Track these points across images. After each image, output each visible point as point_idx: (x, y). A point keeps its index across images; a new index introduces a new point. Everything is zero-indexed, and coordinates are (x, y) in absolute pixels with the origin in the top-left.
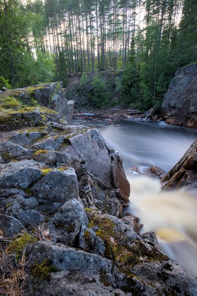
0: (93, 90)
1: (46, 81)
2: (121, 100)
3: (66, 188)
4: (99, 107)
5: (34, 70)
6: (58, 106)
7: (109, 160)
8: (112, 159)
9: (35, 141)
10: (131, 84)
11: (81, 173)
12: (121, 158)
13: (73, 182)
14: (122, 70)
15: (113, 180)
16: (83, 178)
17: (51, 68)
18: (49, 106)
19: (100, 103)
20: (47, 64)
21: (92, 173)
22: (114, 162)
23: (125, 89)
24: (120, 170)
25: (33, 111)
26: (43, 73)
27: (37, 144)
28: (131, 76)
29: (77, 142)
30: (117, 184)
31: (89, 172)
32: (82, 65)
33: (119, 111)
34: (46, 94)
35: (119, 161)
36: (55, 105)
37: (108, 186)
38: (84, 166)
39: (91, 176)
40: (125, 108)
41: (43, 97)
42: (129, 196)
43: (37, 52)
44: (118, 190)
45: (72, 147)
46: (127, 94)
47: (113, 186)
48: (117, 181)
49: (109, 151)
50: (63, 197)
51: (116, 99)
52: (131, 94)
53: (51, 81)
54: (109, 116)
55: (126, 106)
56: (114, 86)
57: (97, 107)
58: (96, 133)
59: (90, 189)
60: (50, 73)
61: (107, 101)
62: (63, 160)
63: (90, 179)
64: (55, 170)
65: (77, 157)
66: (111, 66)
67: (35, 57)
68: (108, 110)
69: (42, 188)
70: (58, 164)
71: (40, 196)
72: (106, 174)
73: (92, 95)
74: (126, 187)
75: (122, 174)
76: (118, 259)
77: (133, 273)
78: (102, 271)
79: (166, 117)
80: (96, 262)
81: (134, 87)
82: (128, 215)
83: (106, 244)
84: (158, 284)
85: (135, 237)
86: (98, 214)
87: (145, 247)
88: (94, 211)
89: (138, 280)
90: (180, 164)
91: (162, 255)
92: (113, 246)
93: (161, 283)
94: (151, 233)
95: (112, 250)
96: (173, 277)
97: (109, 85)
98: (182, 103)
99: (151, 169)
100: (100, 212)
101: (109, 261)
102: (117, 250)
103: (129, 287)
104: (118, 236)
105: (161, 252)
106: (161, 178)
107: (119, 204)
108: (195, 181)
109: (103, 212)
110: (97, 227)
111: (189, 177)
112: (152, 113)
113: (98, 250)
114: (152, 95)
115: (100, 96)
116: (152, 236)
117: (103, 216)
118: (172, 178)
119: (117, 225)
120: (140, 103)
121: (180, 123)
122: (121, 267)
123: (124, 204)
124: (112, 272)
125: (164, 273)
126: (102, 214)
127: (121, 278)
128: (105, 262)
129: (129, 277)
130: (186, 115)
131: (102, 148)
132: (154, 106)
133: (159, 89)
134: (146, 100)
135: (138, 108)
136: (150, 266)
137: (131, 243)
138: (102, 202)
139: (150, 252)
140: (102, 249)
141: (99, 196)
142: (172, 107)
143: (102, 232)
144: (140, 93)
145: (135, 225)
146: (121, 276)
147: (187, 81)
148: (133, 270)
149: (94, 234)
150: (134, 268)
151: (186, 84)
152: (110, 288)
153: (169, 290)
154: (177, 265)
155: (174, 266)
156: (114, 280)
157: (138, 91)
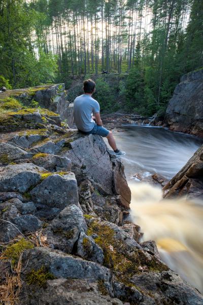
1: (48, 82)
2: (124, 105)
3: (65, 193)
5: (35, 70)
6: (60, 108)
7: (111, 166)
8: (114, 164)
9: (34, 143)
10: (136, 88)
11: (81, 178)
12: (123, 164)
13: (73, 188)
14: (126, 74)
15: (114, 187)
16: (83, 183)
17: (54, 69)
18: (50, 108)
19: (103, 107)
20: (49, 64)
21: (92, 178)
22: (115, 168)
23: (129, 93)
24: (122, 176)
25: (34, 113)
26: (45, 74)
27: (37, 147)
28: (135, 81)
29: (78, 146)
30: (118, 191)
31: (90, 178)
32: (86, 67)
33: (122, 116)
34: (47, 96)
35: (121, 167)
36: (56, 107)
37: (108, 192)
38: (84, 171)
39: (91, 182)
40: (128, 112)
41: (45, 98)
42: (130, 203)
43: (40, 52)
44: (118, 197)
45: (73, 151)
46: (130, 98)
47: (114, 193)
48: (118, 188)
49: (110, 157)
50: (62, 203)
51: (119, 104)
52: (135, 99)
53: (53, 82)
54: (112, 120)
55: (130, 111)
56: (118, 90)
59: (90, 195)
60: (53, 74)
61: (110, 105)
62: (63, 164)
63: (90, 184)
64: (55, 174)
65: (77, 162)
66: (115, 69)
67: (38, 57)
68: (111, 114)
69: (41, 192)
70: (57, 168)
71: (39, 200)
72: (107, 180)
74: (127, 194)
75: (124, 181)
76: (116, 267)
77: (131, 282)
78: (100, 279)
79: (170, 123)
80: (94, 270)
81: (138, 92)
82: (128, 222)
83: (105, 251)
84: (157, 295)
85: (135, 245)
86: (98, 221)
87: (144, 256)
88: (93, 218)
89: (136, 290)
90: (183, 172)
91: (161, 264)
92: (112, 254)
93: (160, 294)
94: (151, 242)
95: (110, 258)
96: (173, 287)
97: (113, 89)
98: (186, 109)
99: (153, 177)
100: (99, 219)
101: (108, 269)
102: (116, 258)
103: (127, 297)
104: (118, 244)
105: (161, 261)
106: (163, 186)
107: (119, 211)
108: (197, 190)
109: (103, 219)
110: (96, 235)
111: (192, 186)
112: (156, 118)
113: (96, 258)
114: (156, 100)
115: (103, 99)
116: (152, 245)
117: (102, 223)
118: (174, 187)
119: (117, 233)
120: (144, 108)
121: (184, 130)
122: (120, 276)
123: (124, 211)
124: (110, 281)
125: (163, 283)
126: (102, 221)
127: (119, 288)
128: (103, 270)
129: (127, 286)
130: (190, 122)
131: (103, 153)
132: (158, 112)
133: (164, 94)
134: (150, 105)
135: (141, 113)
136: (149, 276)
137: (130, 252)
138: (102, 209)
139: (150, 261)
140: (101, 257)
141: (99, 202)
142: (176, 113)
143: (101, 240)
144: (144, 98)
145: (135, 233)
146: (120, 285)
147: (193, 87)
148: (131, 279)
149: (93, 241)
150: (133, 278)
151: (191, 90)
152: (108, 297)
153: (168, 300)
154: (177, 275)
155: (174, 276)
156: (112, 289)
157: (142, 96)
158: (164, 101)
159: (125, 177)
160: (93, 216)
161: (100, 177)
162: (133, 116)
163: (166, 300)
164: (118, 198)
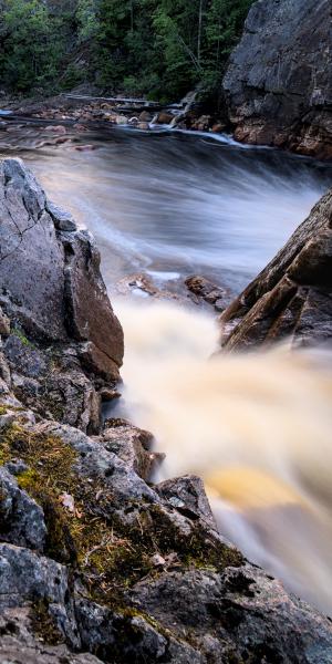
0: (8, 35)
2: (96, 69)
4: (26, 90)
7: (60, 255)
8: (68, 249)
10: (128, 18)
12: (97, 248)
15: (71, 316)
19: (32, 77)
21: (5, 293)
22: (73, 258)
23: (108, 33)
24: (93, 285)
30: (84, 329)
33: (88, 103)
35: (89, 256)
37: (54, 335)
40: (107, 91)
42: (120, 365)
44: (86, 347)
46: (113, 49)
47: (72, 335)
48: (83, 319)
49: (57, 226)
51: (79, 66)
52: (125, 51)
54: (58, 117)
55: (112, 86)
56: (74, 25)
57: (20, 89)
58: (18, 169)
61: (52, 71)
68: (54, 99)
72: (48, 298)
73: (6, 51)
74: (111, 337)
75: (100, 297)
76: (85, 559)
77: (132, 604)
78: (37, 598)
79: (235, 120)
80: (17, 569)
81: (135, 28)
82: (116, 423)
83: (50, 513)
84: (210, 640)
85: (140, 492)
86: (25, 420)
87: (169, 523)
88: (10, 413)
89: (147, 627)
90: (279, 267)
91: (221, 547)
92: (70, 519)
93: (221, 636)
94: (188, 481)
95: (66, 531)
96: (258, 614)
97: (59, 21)
98: (283, 76)
99: (188, 283)
100: (30, 414)
101: (59, 566)
102: (85, 532)
103: (121, 648)
104: (88, 489)
105: (221, 538)
106: (218, 310)
107: (90, 389)
108: (325, 320)
109: (41, 415)
110: (20, 462)
111: (306, 306)
112: (192, 107)
113: (23, 533)
114: (190, 53)
115: (30, 54)
116: (190, 490)
117: (39, 428)
118: (252, 311)
119: (83, 455)
120: (154, 76)
121: (279, 138)
122: (96, 584)
123: (105, 390)
124: (67, 600)
125: (228, 603)
126: (38, 420)
127: (93, 620)
128: (46, 569)
129: (120, 615)
130: (296, 113)
131: (36, 216)
132: (199, 87)
133: (213, 33)
134: (174, 66)
135: (147, 93)
136: (185, 583)
137: (126, 512)
138: (36, 384)
139: (187, 538)
140: (37, 530)
141: (26, 365)
142: (253, 88)
143: (35, 478)
144: (155, 45)
145: (139, 455)
146: (96, 613)
147: (302, 9)
148: (131, 593)
149: (13, 482)
150: (136, 589)
151: (297, 19)
152: (62, 650)
153: (245, 655)
154: (271, 578)
155: (261, 582)
156: (74, 626)
157: (148, 40)
158: (218, 55)
159: (104, 287)
160: (9, 407)
161: (28, 288)
162: (123, 103)
163: (238, 655)
164: (84, 350)
